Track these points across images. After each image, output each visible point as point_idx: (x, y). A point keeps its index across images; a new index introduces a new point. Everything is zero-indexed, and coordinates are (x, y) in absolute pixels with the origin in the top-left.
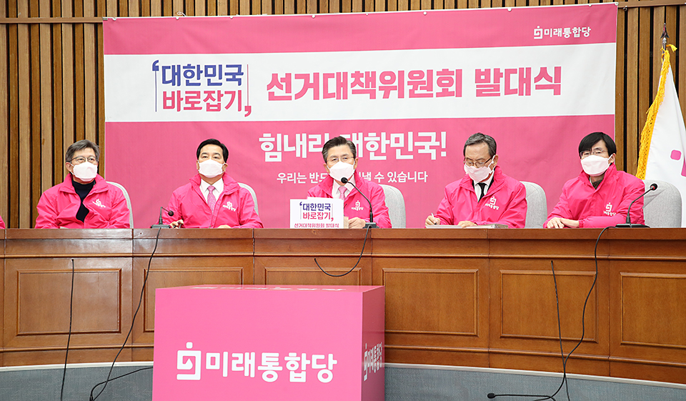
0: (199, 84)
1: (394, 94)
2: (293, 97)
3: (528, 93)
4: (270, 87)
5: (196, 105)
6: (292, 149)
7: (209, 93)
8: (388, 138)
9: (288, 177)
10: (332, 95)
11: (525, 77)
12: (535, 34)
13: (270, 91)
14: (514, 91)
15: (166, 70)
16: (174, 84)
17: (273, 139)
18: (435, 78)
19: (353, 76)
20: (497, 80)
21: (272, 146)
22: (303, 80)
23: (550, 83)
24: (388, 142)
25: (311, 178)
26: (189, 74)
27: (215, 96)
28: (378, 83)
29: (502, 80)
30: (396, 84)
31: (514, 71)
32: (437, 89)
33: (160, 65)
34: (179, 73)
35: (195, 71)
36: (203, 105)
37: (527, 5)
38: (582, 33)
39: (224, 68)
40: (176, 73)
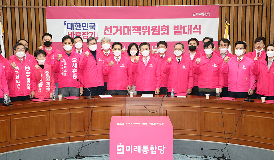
0: (80, 29)
1: (147, 33)
2: (113, 34)
3: (191, 34)
4: (105, 31)
7: (84, 33)
10: (126, 34)
11: (190, 28)
12: (193, 14)
13: (105, 32)
14: (186, 33)
15: (69, 24)
16: (71, 29)
18: (161, 28)
19: (133, 27)
20: (181, 29)
22: (116, 28)
23: (198, 30)
27: (86, 33)
28: (142, 30)
29: (182, 29)
30: (147, 30)
31: (186, 26)
32: (161, 32)
33: (66, 23)
34: (73, 26)
35: (79, 25)
36: (82, 36)
37: (190, 5)
38: (208, 14)
39: (89, 24)
40: (72, 25)
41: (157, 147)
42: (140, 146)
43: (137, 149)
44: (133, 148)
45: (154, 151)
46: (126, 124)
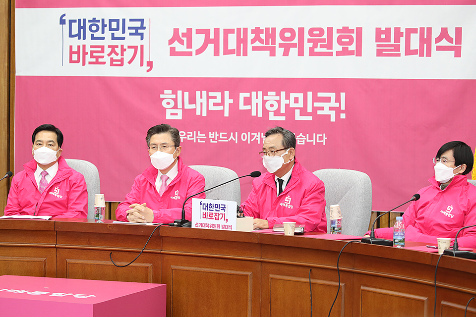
0: (103, 38)
1: (294, 51)
2: (194, 53)
3: (429, 54)
4: (171, 42)
5: (100, 60)
6: (192, 106)
7: (113, 48)
8: (288, 97)
9: (188, 136)
10: (232, 52)
11: (425, 37)
13: (171, 46)
14: (414, 52)
15: (73, 23)
16: (79, 38)
17: (174, 96)
18: (335, 36)
19: (253, 32)
20: (397, 40)
21: (172, 104)
22: (204, 35)
23: (451, 45)
24: (287, 102)
25: (210, 137)
26: (94, 28)
27: (118, 50)
28: (278, 40)
29: (403, 40)
30: (296, 41)
31: (415, 31)
32: (337, 47)
33: (66, 18)
34: (84, 28)
35: (100, 24)
36: (107, 59)
39: (127, 22)
40: (82, 27)
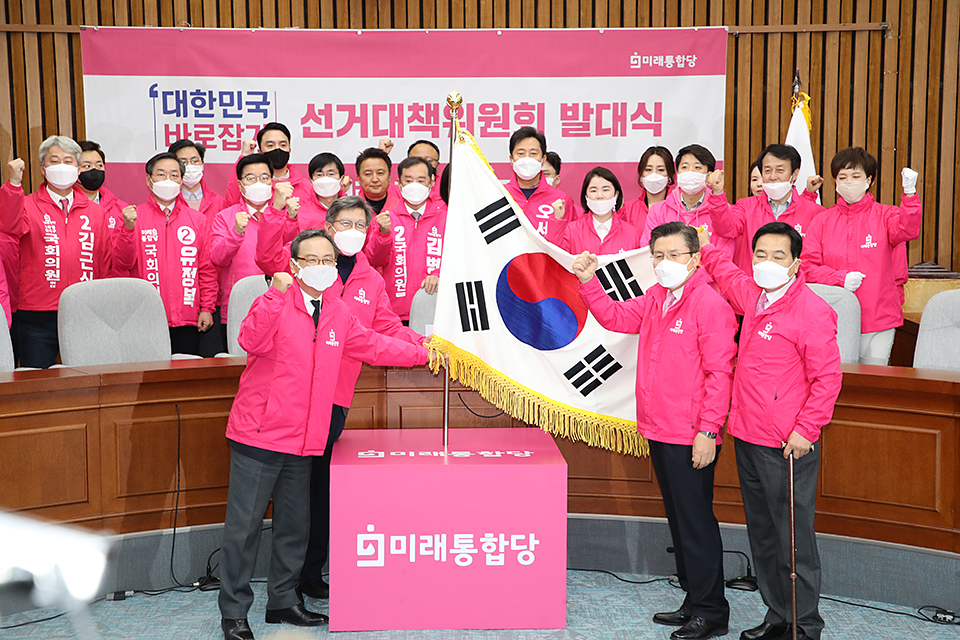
0: (212, 116)
2: (335, 134)
3: (624, 134)
4: (304, 120)
7: (226, 128)
11: (619, 114)
12: (632, 62)
13: (305, 125)
14: (607, 131)
15: (168, 96)
16: (178, 115)
18: (512, 113)
20: (586, 117)
22: (347, 113)
23: (649, 122)
27: (233, 131)
28: (442, 119)
29: (593, 117)
30: (464, 119)
31: (607, 107)
33: (159, 90)
34: (185, 102)
35: (206, 98)
36: (218, 142)
37: (622, 26)
38: (686, 63)
39: (244, 95)
40: (181, 100)
41: (508, 538)
42: (444, 536)
43: (433, 548)
44: (418, 542)
45: (496, 553)
46: (392, 454)
